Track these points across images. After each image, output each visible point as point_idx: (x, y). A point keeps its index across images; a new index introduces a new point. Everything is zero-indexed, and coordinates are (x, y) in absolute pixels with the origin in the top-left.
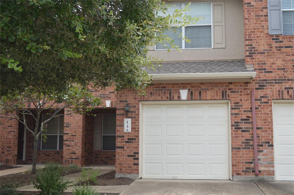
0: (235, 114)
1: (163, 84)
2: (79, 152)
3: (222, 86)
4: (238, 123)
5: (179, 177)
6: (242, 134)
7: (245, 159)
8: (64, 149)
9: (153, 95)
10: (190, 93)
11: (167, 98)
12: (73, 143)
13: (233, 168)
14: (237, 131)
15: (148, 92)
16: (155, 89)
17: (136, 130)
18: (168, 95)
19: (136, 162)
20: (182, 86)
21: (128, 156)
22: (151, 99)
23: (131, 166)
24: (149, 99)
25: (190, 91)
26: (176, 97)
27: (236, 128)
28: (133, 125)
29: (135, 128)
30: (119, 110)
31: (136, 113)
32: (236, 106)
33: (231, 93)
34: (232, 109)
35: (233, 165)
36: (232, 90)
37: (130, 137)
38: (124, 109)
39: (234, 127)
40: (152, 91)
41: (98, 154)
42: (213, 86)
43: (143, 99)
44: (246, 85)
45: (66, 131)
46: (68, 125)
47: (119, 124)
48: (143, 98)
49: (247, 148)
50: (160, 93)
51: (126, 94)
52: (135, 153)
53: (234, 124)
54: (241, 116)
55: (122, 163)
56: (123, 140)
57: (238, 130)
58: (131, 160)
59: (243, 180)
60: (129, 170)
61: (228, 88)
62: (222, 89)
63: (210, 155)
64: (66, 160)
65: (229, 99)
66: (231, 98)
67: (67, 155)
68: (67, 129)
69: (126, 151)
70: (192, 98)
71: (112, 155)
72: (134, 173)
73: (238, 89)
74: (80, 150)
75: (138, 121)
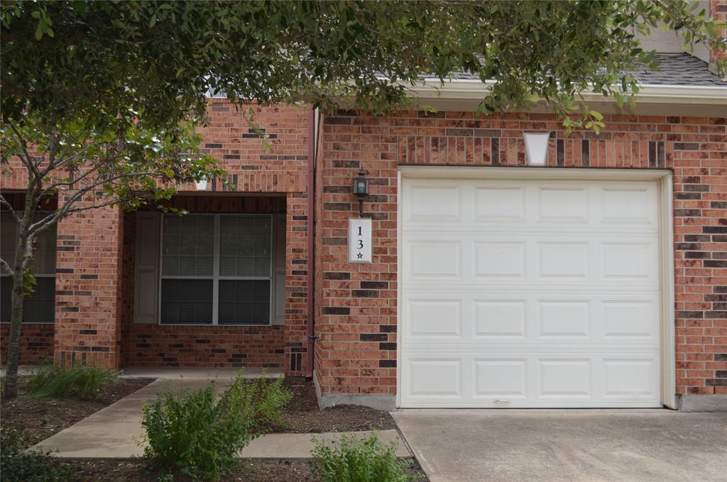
0: (688, 212)
1: (471, 113)
2: (106, 329)
3: (649, 126)
4: (694, 238)
5: (516, 400)
6: (707, 271)
7: (715, 348)
8: (58, 319)
9: (443, 147)
10: (555, 144)
11: (486, 157)
12: (86, 301)
13: (678, 375)
14: (693, 263)
15: (425, 136)
16: (446, 128)
17: (389, 254)
18: (489, 150)
19: (388, 355)
20: (531, 121)
21: (364, 337)
22: (434, 159)
23: (371, 368)
24: (428, 157)
25: (556, 139)
26: (512, 157)
27: (688, 255)
28: (379, 239)
29: (385, 251)
30: (332, 192)
31: (389, 203)
32: (690, 189)
33: (675, 149)
34: (678, 196)
35: (679, 365)
36: (679, 140)
37: (367, 277)
38: (349, 189)
39: (683, 252)
40: (439, 135)
41: (147, 336)
42: (624, 125)
43: (410, 159)
44: (719, 128)
45: (65, 263)
46: (70, 243)
47: (331, 237)
48: (411, 155)
49: (721, 314)
50: (465, 141)
51: (355, 142)
52: (384, 328)
53: (683, 242)
54: (705, 220)
55: (343, 359)
56: (348, 287)
57: (695, 261)
58: (372, 352)
59: (710, 409)
60: (366, 381)
61: (668, 135)
62: (649, 136)
63: (608, 334)
64: (63, 353)
65: (670, 166)
66: (676, 166)
67: (69, 337)
68: (69, 255)
69: (357, 322)
70: (560, 161)
71: (190, 337)
72: (382, 391)
73: (697, 137)
74: (112, 321)
75: (392, 228)
